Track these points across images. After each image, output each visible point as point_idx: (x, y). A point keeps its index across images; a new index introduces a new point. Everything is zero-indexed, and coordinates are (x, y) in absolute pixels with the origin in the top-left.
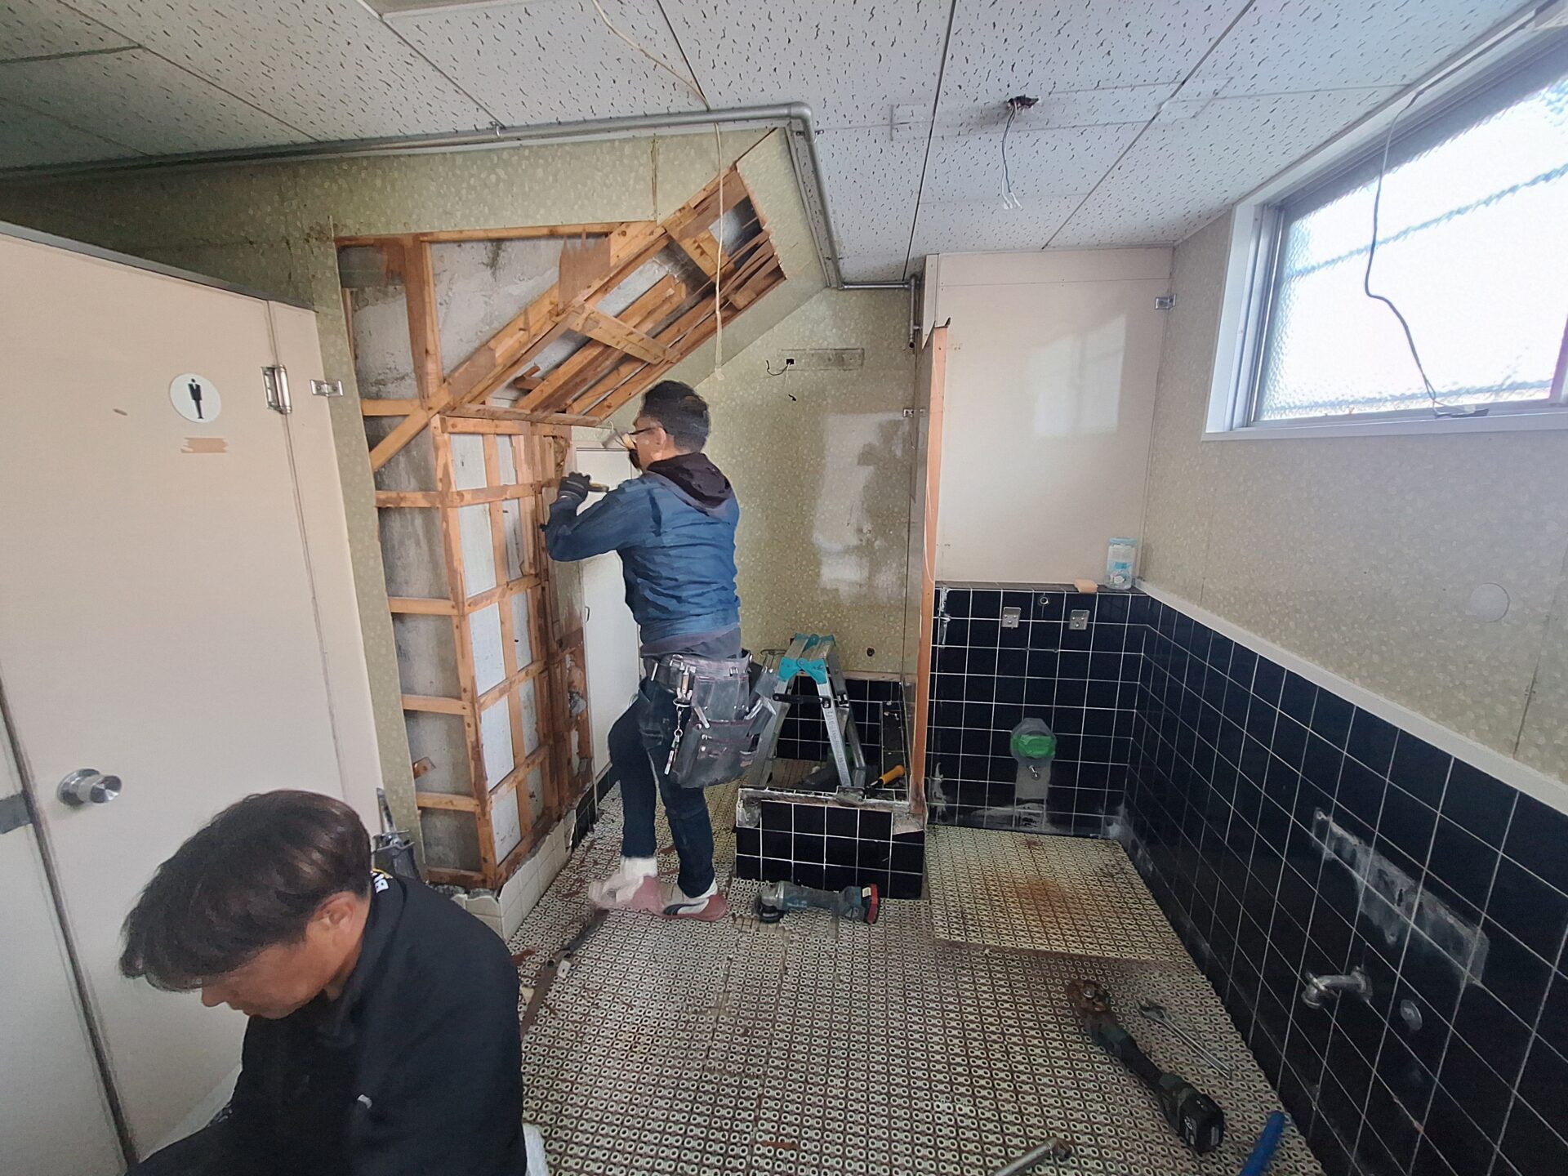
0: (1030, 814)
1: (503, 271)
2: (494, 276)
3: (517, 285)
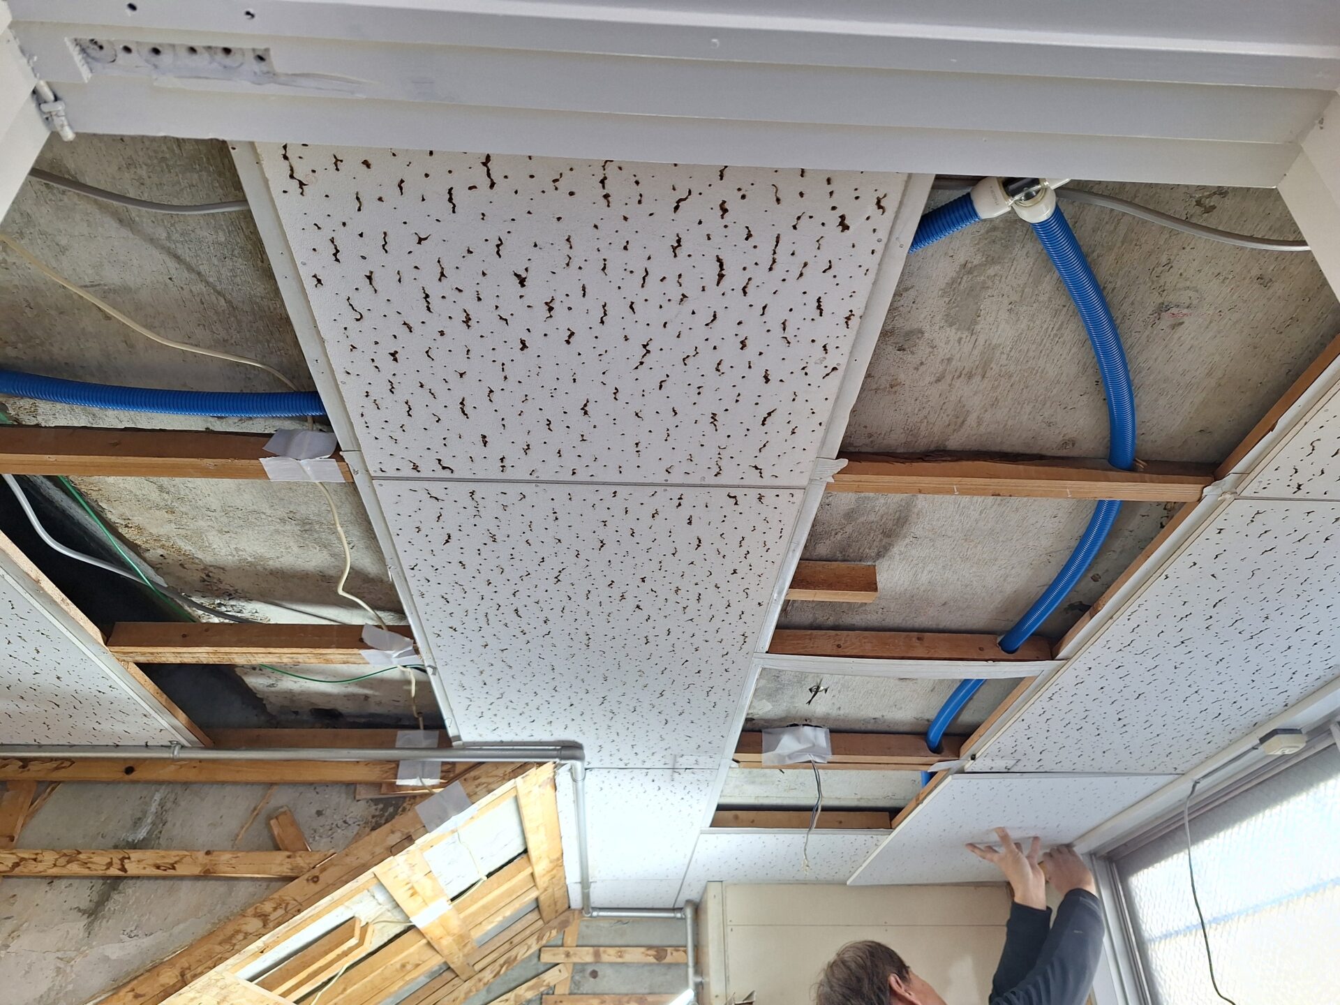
1: (108, 921)
2: (89, 929)
3: (122, 944)
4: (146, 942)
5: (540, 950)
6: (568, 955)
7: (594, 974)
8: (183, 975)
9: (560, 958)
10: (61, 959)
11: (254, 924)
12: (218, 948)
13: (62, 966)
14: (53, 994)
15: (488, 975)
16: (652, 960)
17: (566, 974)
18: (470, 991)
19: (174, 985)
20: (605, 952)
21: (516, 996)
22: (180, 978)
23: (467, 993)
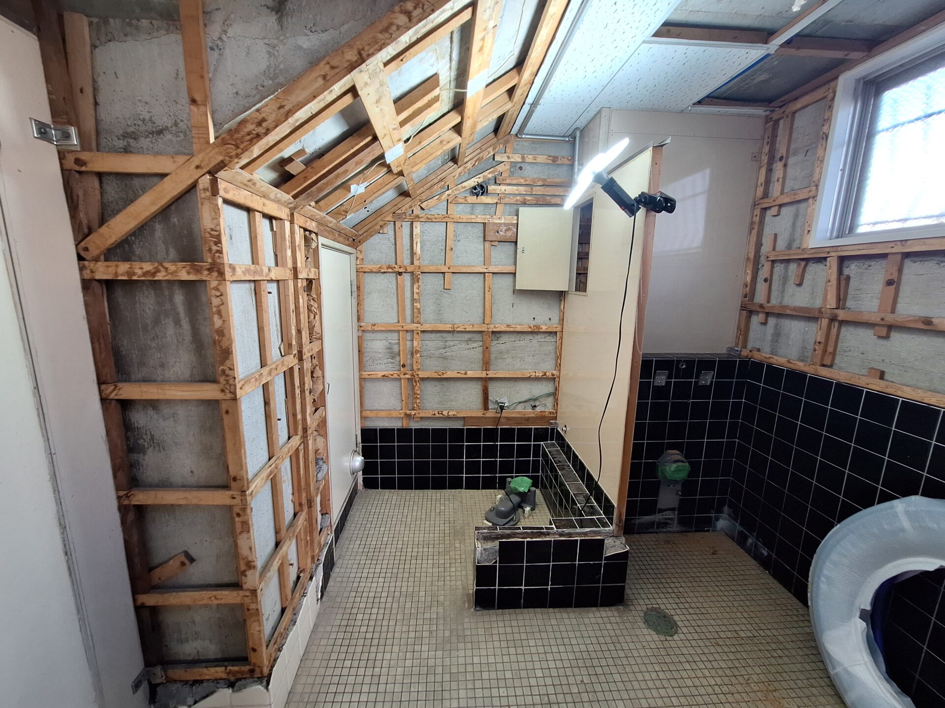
0: (666, 519)
1: (292, 18)
2: (280, 21)
3: (308, 37)
4: (325, 37)
5: (494, 155)
6: (508, 157)
7: (521, 168)
8: (360, 54)
9: (505, 159)
10: (269, 45)
11: (402, 19)
12: (380, 36)
13: (271, 50)
14: (272, 70)
15: (469, 165)
16: (550, 162)
17: (508, 167)
18: (461, 172)
19: (356, 61)
20: (527, 157)
21: (484, 176)
22: (359, 56)
23: (460, 174)
